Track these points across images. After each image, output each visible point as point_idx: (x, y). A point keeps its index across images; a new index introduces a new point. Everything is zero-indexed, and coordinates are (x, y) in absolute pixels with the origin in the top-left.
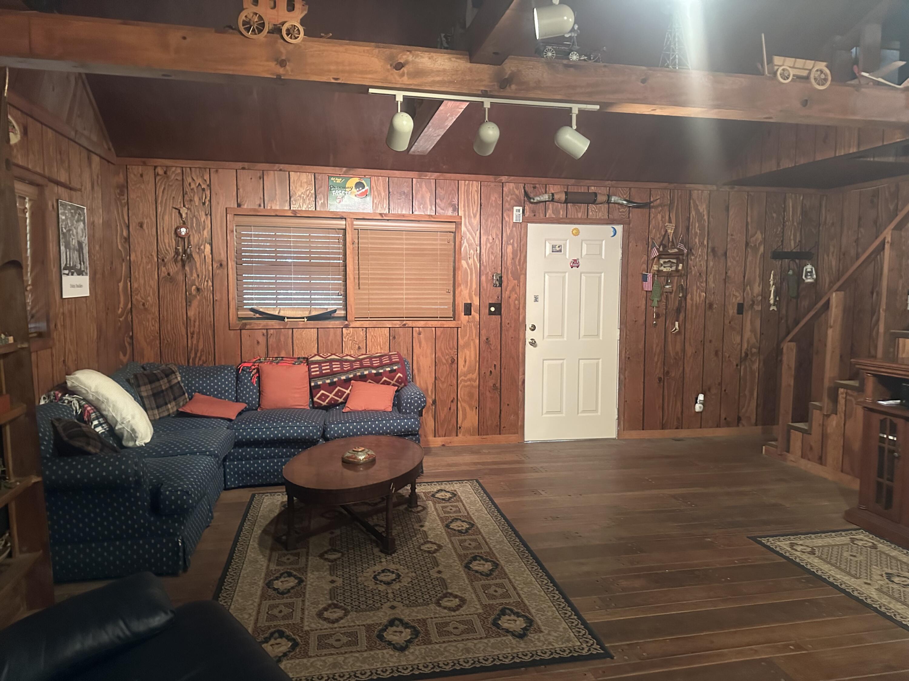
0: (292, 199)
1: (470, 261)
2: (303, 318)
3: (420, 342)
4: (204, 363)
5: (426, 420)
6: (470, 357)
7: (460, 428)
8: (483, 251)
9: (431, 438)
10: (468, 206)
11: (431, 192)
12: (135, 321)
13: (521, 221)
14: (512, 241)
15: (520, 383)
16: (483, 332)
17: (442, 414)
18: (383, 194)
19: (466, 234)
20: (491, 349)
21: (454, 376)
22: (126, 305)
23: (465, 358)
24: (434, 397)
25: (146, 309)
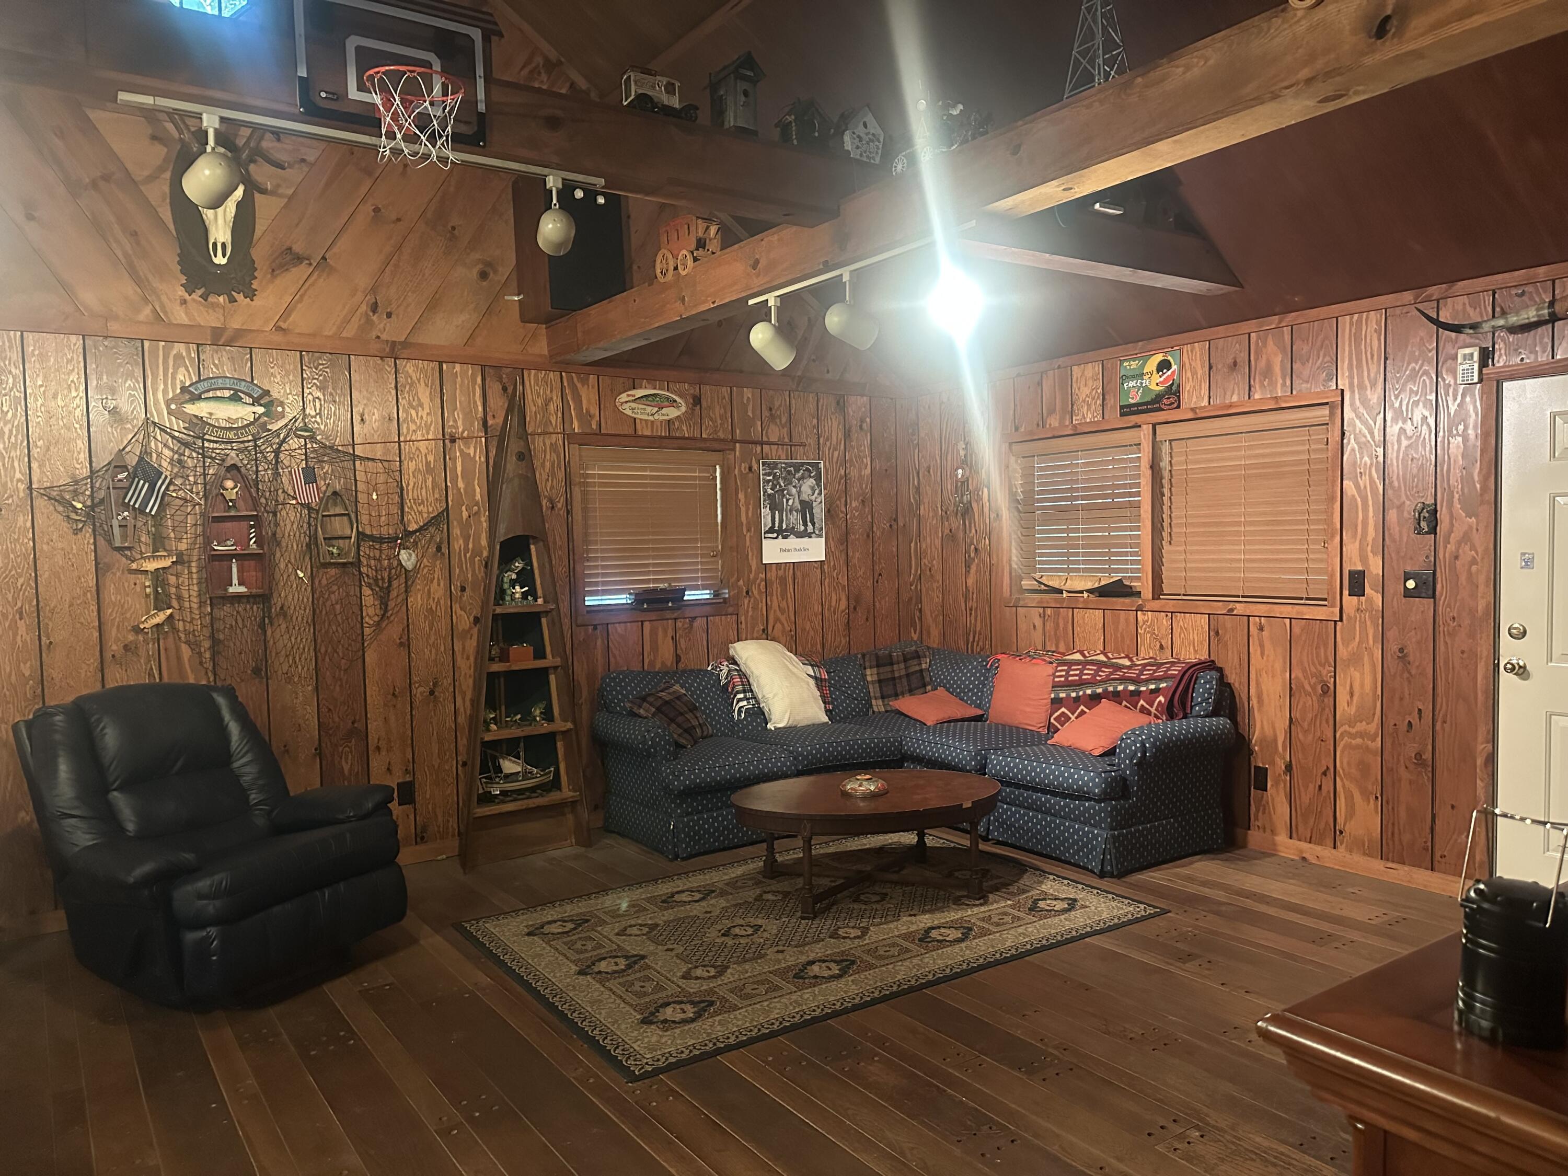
0: (1075, 407)
1: (1364, 481)
2: (1082, 592)
3: (1262, 645)
5: (1273, 799)
6: (1362, 685)
7: (1341, 832)
8: (1391, 454)
9: (1282, 838)
10: (1359, 366)
11: (1283, 351)
12: (924, 590)
13: (1476, 380)
14: (1461, 427)
15: (1480, 761)
16: (1391, 634)
17: (1306, 796)
18: (1200, 372)
19: (1354, 426)
20: (1409, 673)
21: (1327, 722)
22: (916, 571)
23: (1351, 687)
24: (1288, 759)
25: (932, 576)
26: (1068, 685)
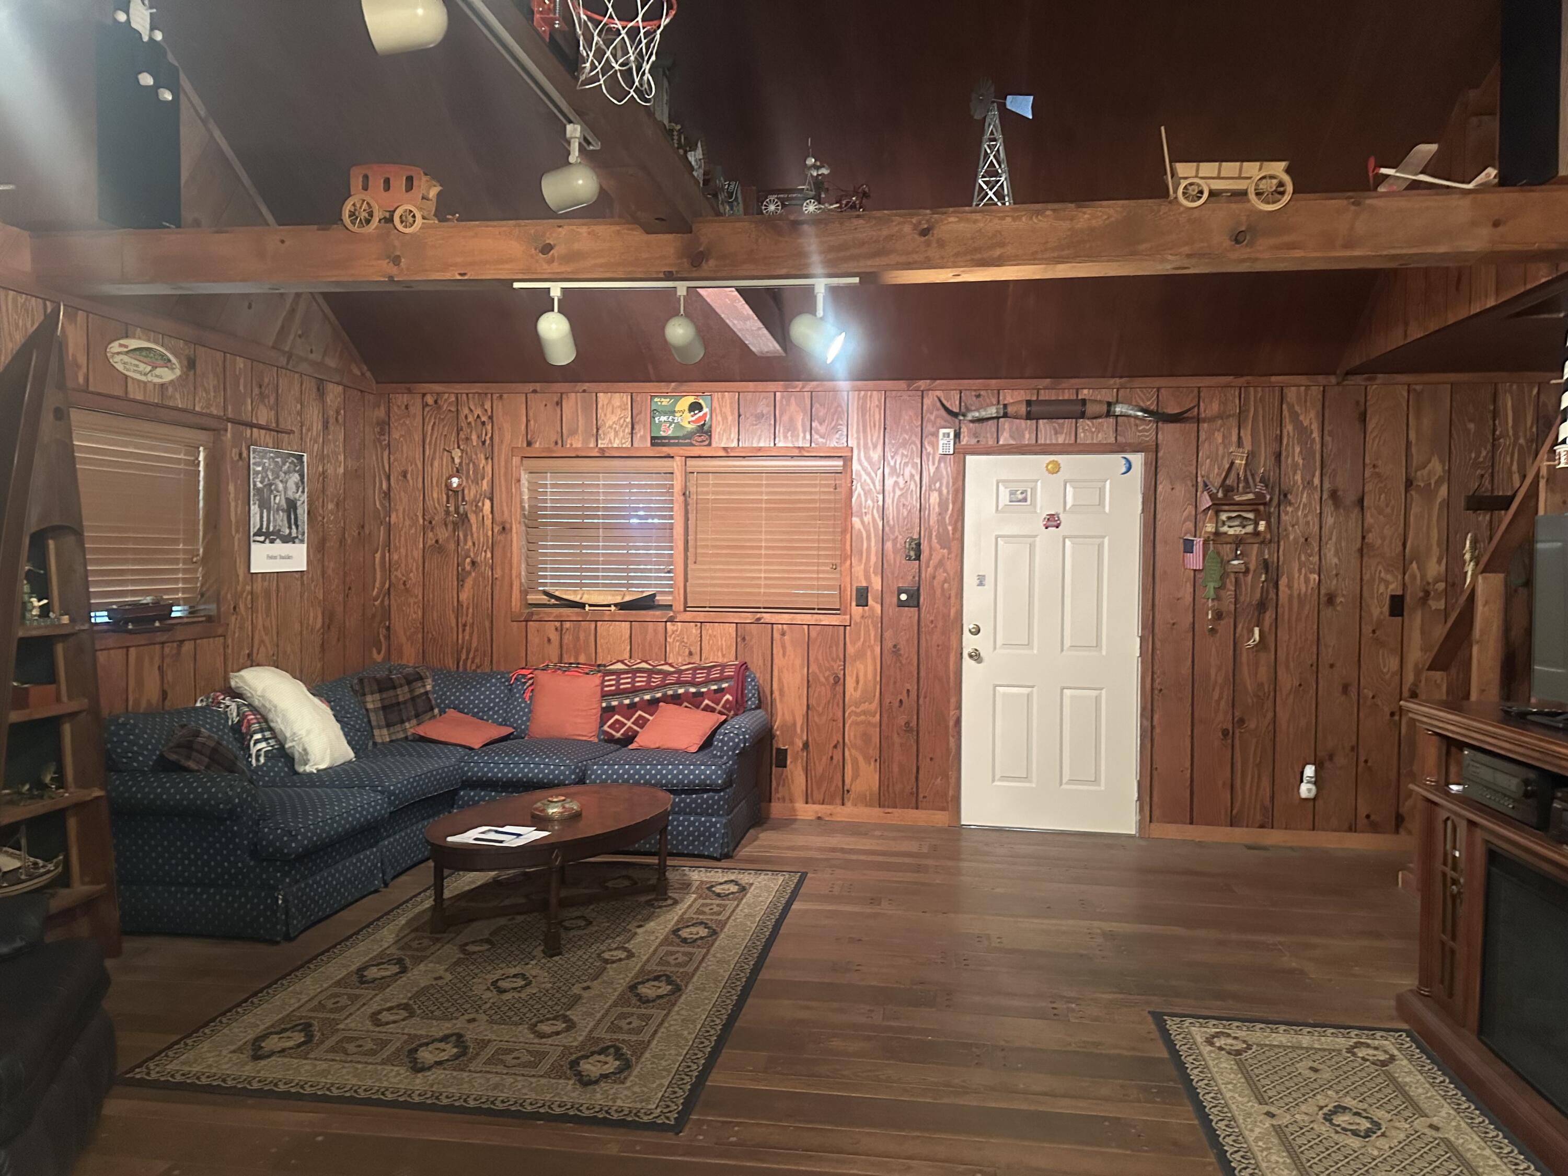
0: (600, 432)
1: (867, 519)
2: (609, 606)
3: (784, 647)
4: (478, 667)
5: (792, 773)
6: (866, 675)
7: (848, 791)
8: (889, 501)
9: (800, 805)
10: (865, 431)
11: (804, 411)
12: (394, 607)
13: (952, 452)
14: (938, 485)
15: (951, 723)
16: (887, 635)
17: (819, 768)
18: (730, 418)
19: (860, 476)
20: (901, 662)
21: (838, 705)
22: (383, 584)
23: (857, 677)
24: (805, 738)
25: (407, 590)
26: (619, 693)
